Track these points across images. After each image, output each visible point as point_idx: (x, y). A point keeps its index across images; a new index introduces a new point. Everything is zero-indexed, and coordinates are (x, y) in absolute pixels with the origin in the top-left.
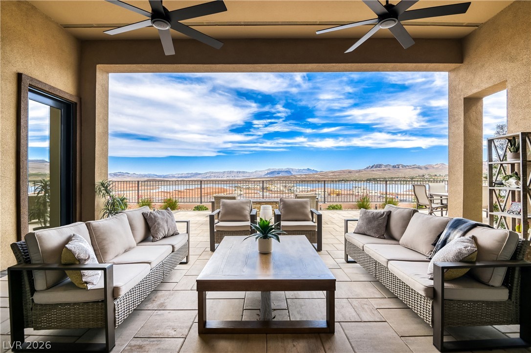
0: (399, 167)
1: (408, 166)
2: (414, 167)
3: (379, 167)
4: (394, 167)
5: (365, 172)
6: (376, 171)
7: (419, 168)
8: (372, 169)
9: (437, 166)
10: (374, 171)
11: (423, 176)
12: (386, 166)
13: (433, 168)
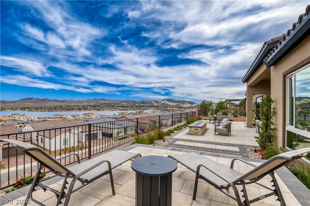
0: (45, 100)
1: (51, 100)
2: (55, 101)
3: (31, 100)
4: (42, 100)
5: (19, 103)
6: (28, 102)
7: (59, 101)
8: (25, 101)
9: (69, 101)
10: (26, 102)
11: (62, 106)
12: (36, 99)
13: (67, 102)
